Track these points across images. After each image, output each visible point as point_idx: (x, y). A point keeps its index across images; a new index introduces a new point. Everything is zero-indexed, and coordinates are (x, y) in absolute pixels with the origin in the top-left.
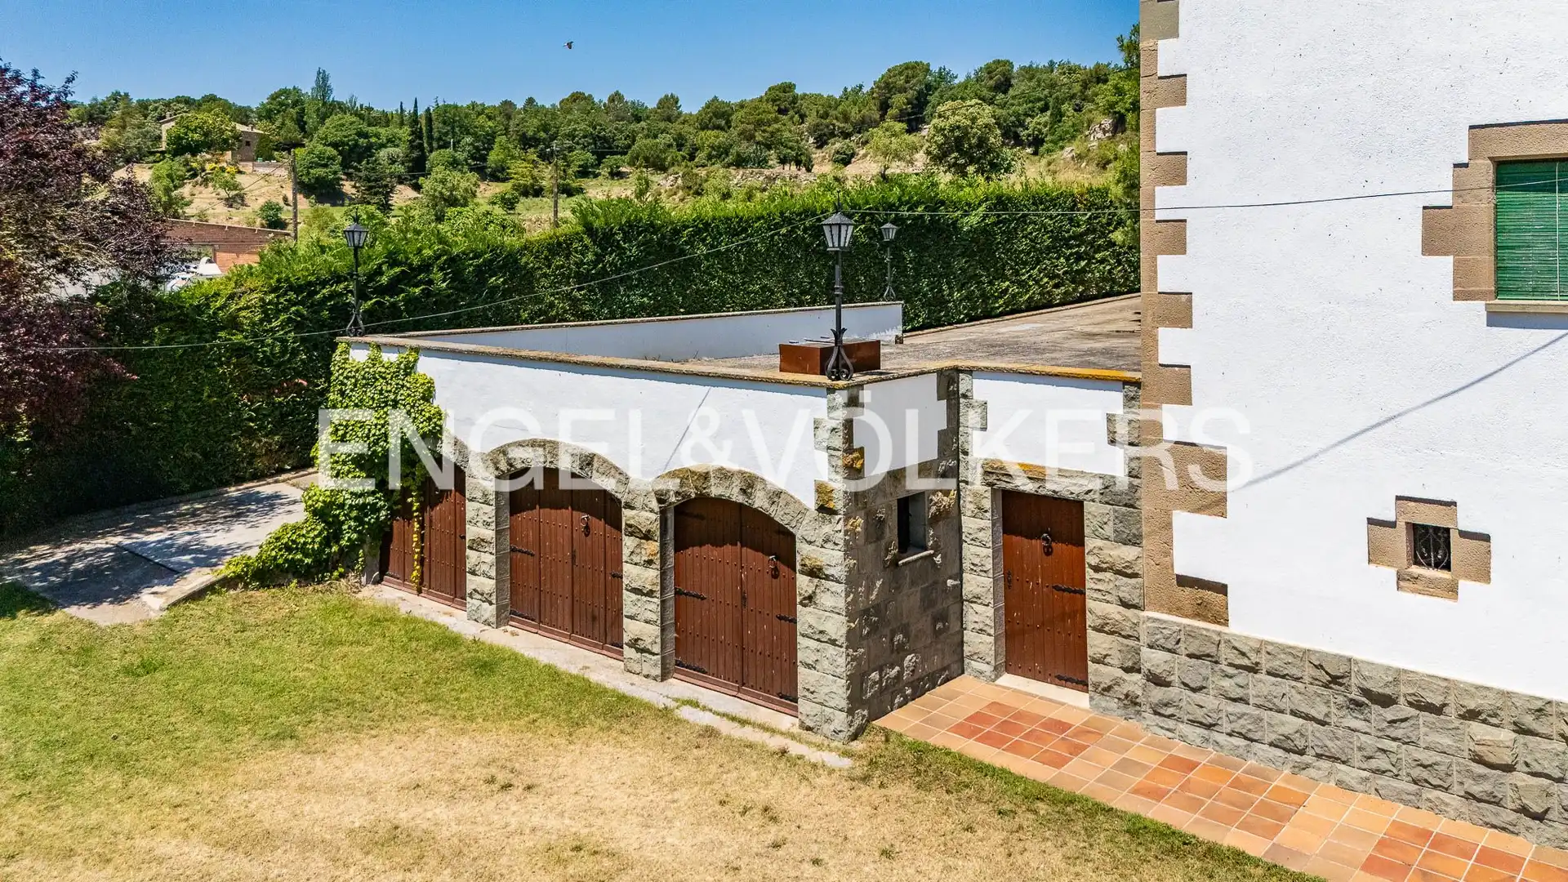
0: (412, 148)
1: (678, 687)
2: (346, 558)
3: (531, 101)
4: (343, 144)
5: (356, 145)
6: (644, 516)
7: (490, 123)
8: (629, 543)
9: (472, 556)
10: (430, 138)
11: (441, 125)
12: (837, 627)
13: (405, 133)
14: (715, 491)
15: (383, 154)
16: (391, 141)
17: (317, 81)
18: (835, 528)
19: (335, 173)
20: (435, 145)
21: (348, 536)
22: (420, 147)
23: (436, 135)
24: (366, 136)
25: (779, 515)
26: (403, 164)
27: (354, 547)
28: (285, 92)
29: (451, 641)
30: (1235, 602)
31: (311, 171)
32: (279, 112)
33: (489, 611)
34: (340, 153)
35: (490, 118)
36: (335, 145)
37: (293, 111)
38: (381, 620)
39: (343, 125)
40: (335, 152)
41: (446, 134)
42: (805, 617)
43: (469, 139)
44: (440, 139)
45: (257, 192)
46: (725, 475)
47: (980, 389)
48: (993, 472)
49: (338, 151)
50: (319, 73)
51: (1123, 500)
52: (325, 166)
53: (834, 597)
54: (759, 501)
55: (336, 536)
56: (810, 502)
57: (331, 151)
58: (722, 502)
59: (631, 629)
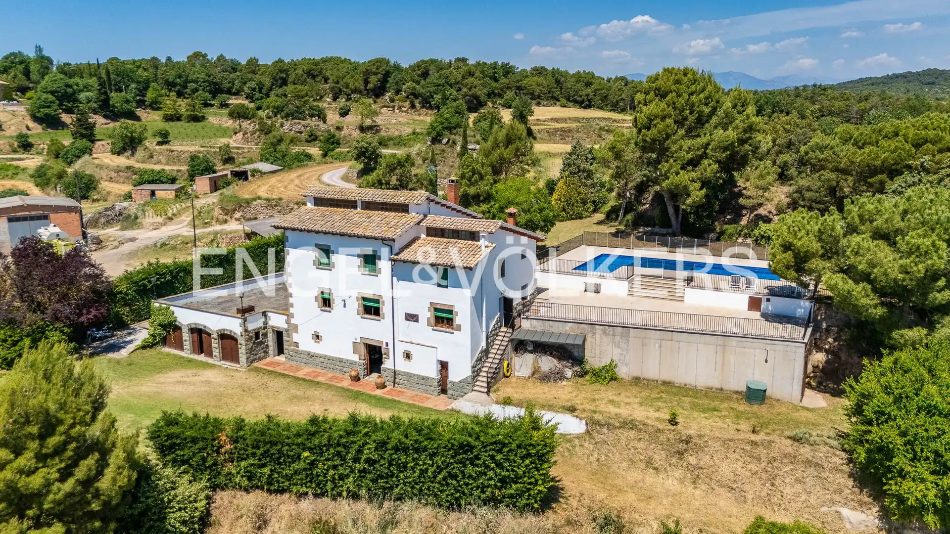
0: (101, 94)
1: (223, 362)
2: (158, 343)
3: (169, 59)
4: (57, 92)
5: (66, 92)
6: (215, 336)
7: (146, 74)
8: (213, 340)
9: (185, 343)
10: (110, 84)
11: (116, 77)
12: (244, 352)
13: (93, 81)
14: (226, 332)
15: (82, 96)
16: (87, 88)
17: (36, 52)
18: (243, 338)
19: (55, 111)
20: (113, 88)
21: (158, 339)
22: (105, 93)
23: (113, 83)
24: (70, 86)
25: (235, 336)
26: (96, 102)
27: (159, 341)
28: (13, 54)
29: (183, 357)
30: (300, 345)
31: (41, 110)
32: (12, 67)
33: (189, 352)
34: (58, 98)
35: (145, 70)
36: (52, 93)
37: (21, 67)
38: (168, 354)
39: (56, 80)
40: (54, 98)
41: (120, 82)
42: (240, 351)
43: (133, 86)
44: (115, 85)
45: (9, 123)
46: (227, 330)
47: (270, 314)
48: (272, 327)
49: (55, 96)
50: (36, 47)
51: (287, 331)
52: (49, 107)
53: (244, 348)
54: (233, 334)
55: (155, 339)
56: (239, 334)
57: (51, 98)
58: (227, 334)
59: (214, 354)
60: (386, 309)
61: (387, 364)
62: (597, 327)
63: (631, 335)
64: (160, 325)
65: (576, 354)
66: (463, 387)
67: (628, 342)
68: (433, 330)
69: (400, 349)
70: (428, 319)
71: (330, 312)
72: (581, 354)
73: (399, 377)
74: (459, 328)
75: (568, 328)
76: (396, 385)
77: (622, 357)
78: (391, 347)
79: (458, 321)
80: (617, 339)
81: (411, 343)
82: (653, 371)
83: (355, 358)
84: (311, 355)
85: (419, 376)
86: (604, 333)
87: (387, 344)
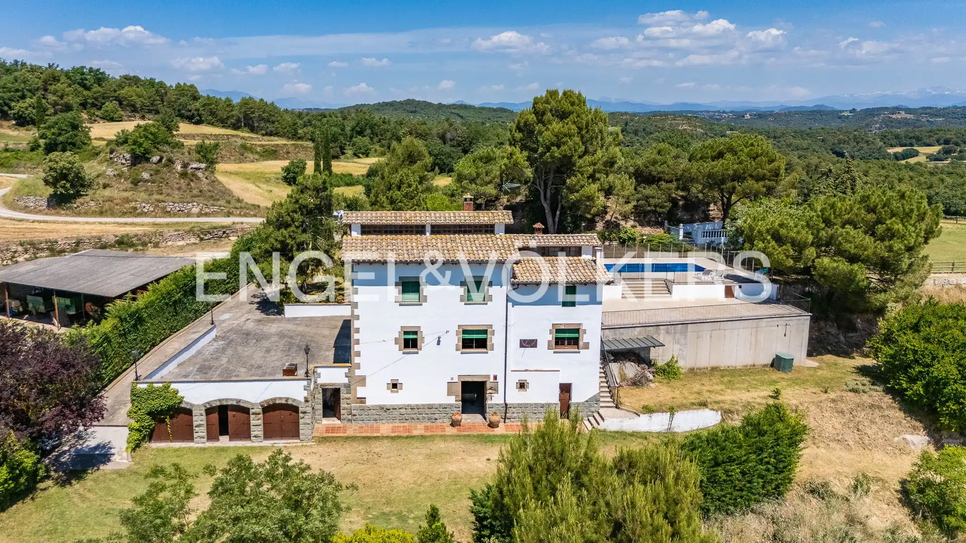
1: (268, 442)
2: (143, 439)
6: (257, 410)
8: (253, 416)
9: (196, 429)
14: (278, 402)
18: (308, 403)
21: (144, 434)
25: (294, 404)
27: (145, 436)
30: (367, 400)
33: (203, 440)
42: (302, 421)
46: (281, 398)
47: (320, 370)
51: (348, 386)
54: (290, 402)
55: (141, 435)
56: (303, 400)
58: (280, 404)
59: (253, 433)
60: (496, 340)
61: (494, 400)
62: (661, 327)
63: (689, 330)
64: (149, 414)
65: (643, 355)
66: (590, 406)
67: (685, 338)
68: (554, 352)
69: (513, 379)
70: (549, 342)
71: (417, 353)
72: (647, 356)
73: (510, 411)
74: (587, 346)
75: (636, 333)
76: (507, 420)
77: (681, 353)
78: (500, 380)
79: (585, 339)
80: (678, 336)
81: (526, 370)
82: (704, 361)
83: (452, 400)
84: (385, 409)
85: (536, 405)
86: (667, 332)
87: (495, 378)
